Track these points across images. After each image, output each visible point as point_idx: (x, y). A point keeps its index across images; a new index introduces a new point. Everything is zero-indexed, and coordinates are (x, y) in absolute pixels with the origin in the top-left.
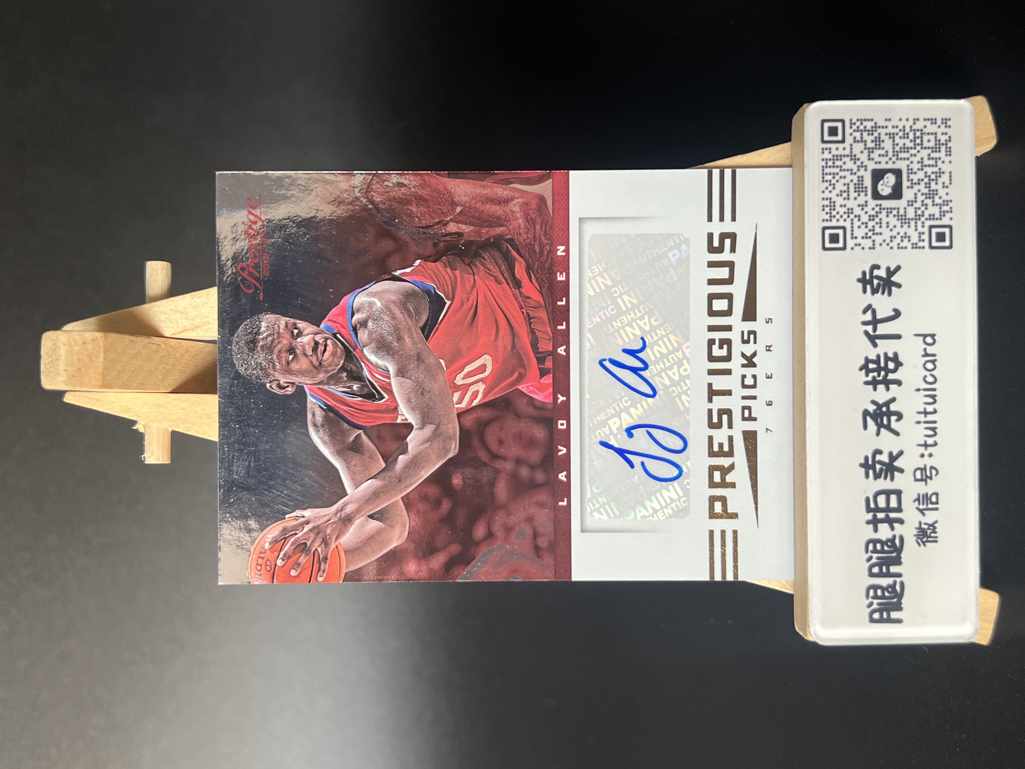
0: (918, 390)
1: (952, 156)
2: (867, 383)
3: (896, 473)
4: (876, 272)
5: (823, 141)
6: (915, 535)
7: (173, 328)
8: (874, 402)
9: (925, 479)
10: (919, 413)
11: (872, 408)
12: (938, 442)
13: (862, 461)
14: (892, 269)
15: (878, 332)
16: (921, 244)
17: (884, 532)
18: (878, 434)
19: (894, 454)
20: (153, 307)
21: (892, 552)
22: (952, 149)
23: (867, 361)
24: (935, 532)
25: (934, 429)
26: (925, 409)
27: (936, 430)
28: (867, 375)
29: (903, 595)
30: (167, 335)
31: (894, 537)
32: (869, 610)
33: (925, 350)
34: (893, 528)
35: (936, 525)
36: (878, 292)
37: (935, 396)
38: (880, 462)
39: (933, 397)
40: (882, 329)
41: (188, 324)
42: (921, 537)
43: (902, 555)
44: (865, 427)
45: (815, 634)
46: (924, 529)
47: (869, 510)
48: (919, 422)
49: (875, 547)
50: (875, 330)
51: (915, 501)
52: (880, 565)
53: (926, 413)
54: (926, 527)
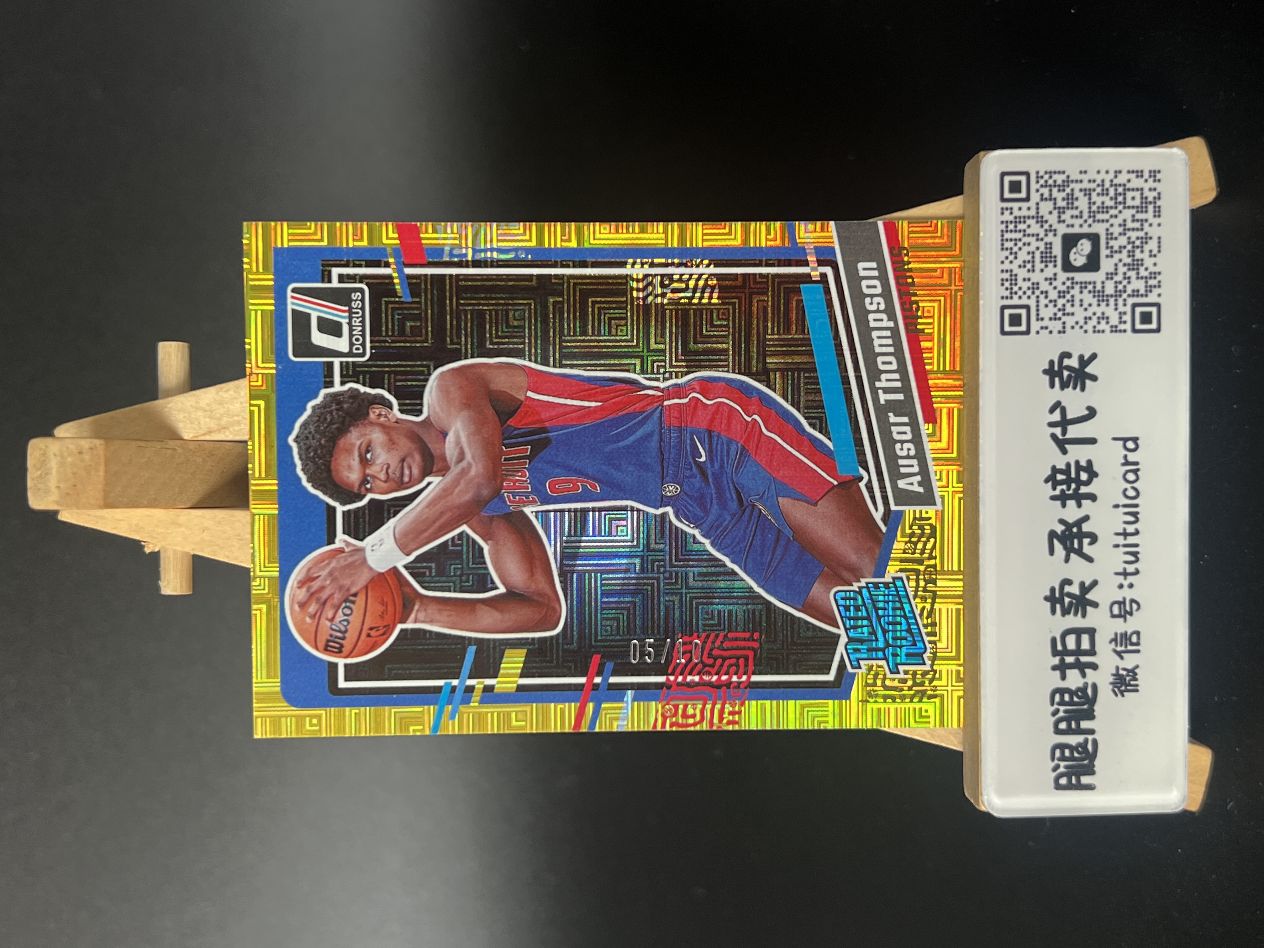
0: (1117, 506)
1: (1162, 218)
2: (1053, 498)
3: (1089, 608)
4: (1066, 362)
5: (1003, 200)
6: (1111, 683)
7: (194, 429)
8: (1062, 521)
9: (1124, 614)
10: (1117, 534)
11: (1059, 529)
12: (1140, 569)
13: (1048, 593)
14: (1086, 358)
15: (1068, 436)
16: (1122, 327)
17: (1074, 680)
18: (1067, 560)
19: (1087, 584)
20: (169, 403)
21: (1084, 705)
22: (1162, 209)
23: (1055, 470)
24: (1136, 680)
25: (1135, 554)
26: (1125, 529)
27: (1139, 556)
28: (1054, 489)
29: (1096, 756)
30: (186, 438)
31: (1086, 684)
32: (1054, 774)
33: (1125, 457)
34: (1084, 675)
35: (1136, 671)
36: (1068, 387)
37: (1138, 513)
38: (1069, 595)
39: (1135, 514)
40: (1073, 432)
41: (213, 425)
42: (1119, 685)
43: (1096, 708)
44: (1052, 552)
45: (989, 804)
46: (1123, 675)
47: (1055, 653)
48: (1117, 546)
49: (1062, 697)
50: (1064, 433)
51: (1111, 642)
52: (1067, 720)
53: (1125, 534)
54: (1124, 673)
